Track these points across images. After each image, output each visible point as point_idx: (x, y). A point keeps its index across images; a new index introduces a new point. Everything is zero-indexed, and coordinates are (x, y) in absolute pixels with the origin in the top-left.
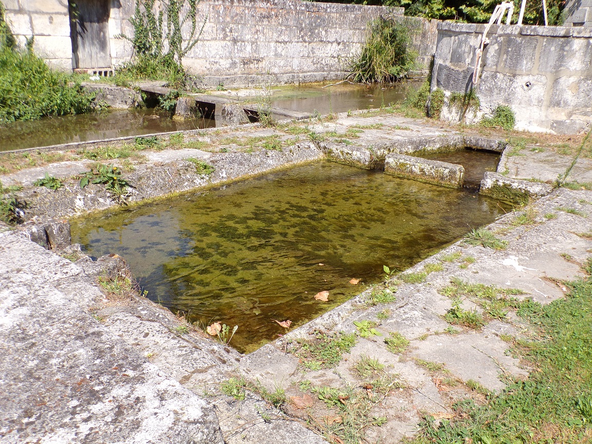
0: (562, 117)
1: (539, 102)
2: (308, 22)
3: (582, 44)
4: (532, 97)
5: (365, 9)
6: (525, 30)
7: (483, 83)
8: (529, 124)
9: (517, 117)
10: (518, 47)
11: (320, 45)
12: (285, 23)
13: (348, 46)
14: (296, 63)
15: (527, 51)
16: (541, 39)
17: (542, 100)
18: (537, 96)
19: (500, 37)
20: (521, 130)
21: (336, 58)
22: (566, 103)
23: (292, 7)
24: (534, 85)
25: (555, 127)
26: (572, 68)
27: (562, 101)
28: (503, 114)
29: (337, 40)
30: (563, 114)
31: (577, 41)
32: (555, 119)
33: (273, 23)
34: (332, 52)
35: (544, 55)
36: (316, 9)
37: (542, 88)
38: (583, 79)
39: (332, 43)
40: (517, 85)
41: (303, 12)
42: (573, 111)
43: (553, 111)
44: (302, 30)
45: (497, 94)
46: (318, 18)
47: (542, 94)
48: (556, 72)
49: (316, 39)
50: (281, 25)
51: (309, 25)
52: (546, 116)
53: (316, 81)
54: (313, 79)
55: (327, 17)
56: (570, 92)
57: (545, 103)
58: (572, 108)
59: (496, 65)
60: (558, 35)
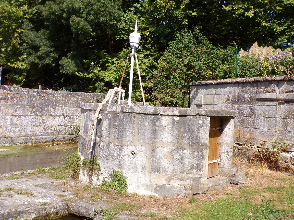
0: (163, 181)
1: (143, 168)
2: (39, 103)
3: (169, 121)
4: (137, 164)
5: (84, 95)
6: (124, 109)
7: (101, 151)
8: (137, 188)
9: (128, 181)
10: (122, 122)
11: (50, 118)
12: (20, 103)
13: (72, 118)
14: (29, 130)
15: (128, 126)
16: (137, 116)
17: (145, 166)
18: (140, 163)
19: (109, 113)
20: (132, 192)
21: (63, 126)
22: (164, 170)
23: (26, 93)
24: (137, 154)
25: (158, 191)
26: (165, 140)
27: (161, 168)
28: (117, 178)
29: (63, 114)
30: (163, 179)
31: (164, 118)
32: (157, 184)
33: (9, 103)
34: (60, 122)
35: (141, 128)
36: (46, 95)
37: (143, 157)
38: (175, 149)
39: (59, 116)
40: (125, 154)
41: (34, 96)
42: (171, 176)
43: (155, 176)
44: (34, 107)
45: (112, 161)
46: (48, 100)
47: (145, 162)
48: (153, 143)
49: (46, 114)
50: (16, 104)
51: (40, 104)
52: (150, 181)
53: (46, 142)
54: (44, 140)
55: (54, 99)
56: (166, 161)
57: (148, 169)
58: (170, 173)
59: (109, 137)
60: (149, 113)
